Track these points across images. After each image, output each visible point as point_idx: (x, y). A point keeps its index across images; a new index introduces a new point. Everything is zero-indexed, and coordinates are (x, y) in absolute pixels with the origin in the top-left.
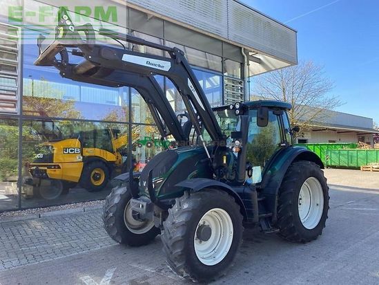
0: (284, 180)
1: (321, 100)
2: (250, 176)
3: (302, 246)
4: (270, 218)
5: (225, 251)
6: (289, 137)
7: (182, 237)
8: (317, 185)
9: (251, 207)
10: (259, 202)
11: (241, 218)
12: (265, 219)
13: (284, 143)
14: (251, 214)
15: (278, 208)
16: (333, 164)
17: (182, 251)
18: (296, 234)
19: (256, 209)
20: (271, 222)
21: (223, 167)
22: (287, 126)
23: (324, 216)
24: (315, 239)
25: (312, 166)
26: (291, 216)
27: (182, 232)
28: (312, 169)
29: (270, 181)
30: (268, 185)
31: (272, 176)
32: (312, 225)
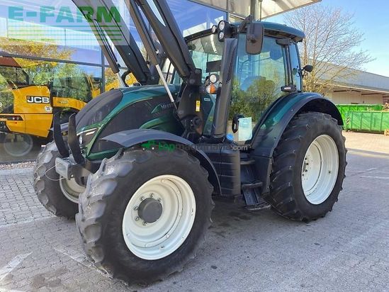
0: (283, 137)
1: (346, 54)
2: (235, 131)
3: (303, 227)
4: (260, 189)
5: (181, 237)
6: (296, 80)
7: (97, 220)
8: (331, 144)
9: (231, 174)
10: (242, 166)
11: (210, 189)
12: (253, 190)
13: (289, 86)
14: (229, 183)
15: (272, 176)
16: (354, 127)
17: (96, 243)
18: (295, 211)
19: (238, 177)
20: (261, 195)
21: (195, 116)
22: (295, 65)
23: (338, 187)
24: (322, 217)
25: (326, 119)
26: (291, 187)
27: (98, 212)
28: (325, 124)
29: (264, 138)
30: (260, 145)
31: (267, 131)
32: (320, 199)
